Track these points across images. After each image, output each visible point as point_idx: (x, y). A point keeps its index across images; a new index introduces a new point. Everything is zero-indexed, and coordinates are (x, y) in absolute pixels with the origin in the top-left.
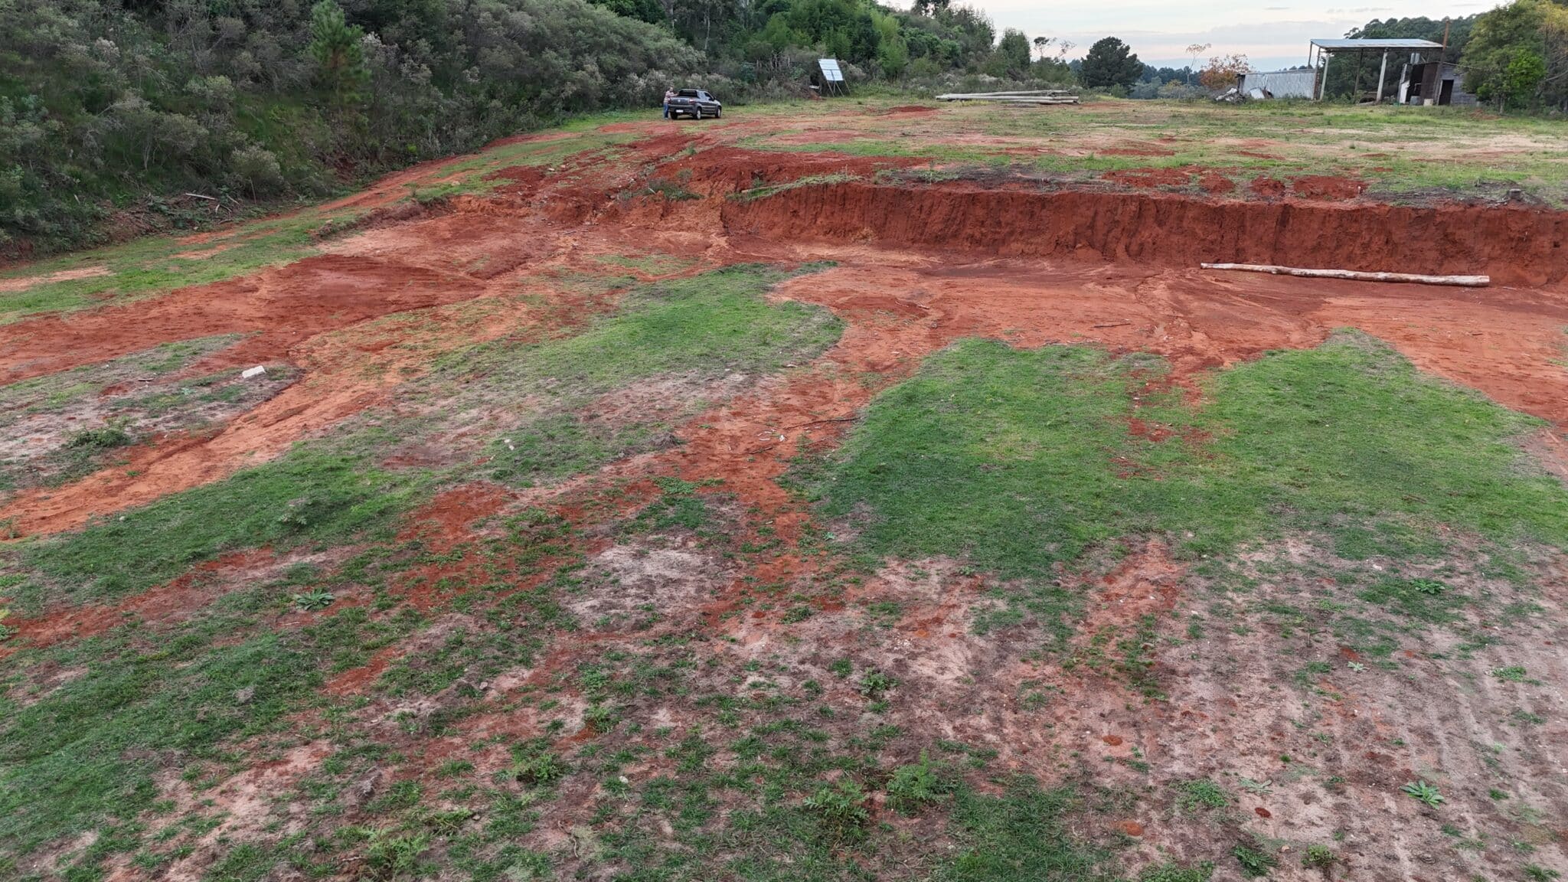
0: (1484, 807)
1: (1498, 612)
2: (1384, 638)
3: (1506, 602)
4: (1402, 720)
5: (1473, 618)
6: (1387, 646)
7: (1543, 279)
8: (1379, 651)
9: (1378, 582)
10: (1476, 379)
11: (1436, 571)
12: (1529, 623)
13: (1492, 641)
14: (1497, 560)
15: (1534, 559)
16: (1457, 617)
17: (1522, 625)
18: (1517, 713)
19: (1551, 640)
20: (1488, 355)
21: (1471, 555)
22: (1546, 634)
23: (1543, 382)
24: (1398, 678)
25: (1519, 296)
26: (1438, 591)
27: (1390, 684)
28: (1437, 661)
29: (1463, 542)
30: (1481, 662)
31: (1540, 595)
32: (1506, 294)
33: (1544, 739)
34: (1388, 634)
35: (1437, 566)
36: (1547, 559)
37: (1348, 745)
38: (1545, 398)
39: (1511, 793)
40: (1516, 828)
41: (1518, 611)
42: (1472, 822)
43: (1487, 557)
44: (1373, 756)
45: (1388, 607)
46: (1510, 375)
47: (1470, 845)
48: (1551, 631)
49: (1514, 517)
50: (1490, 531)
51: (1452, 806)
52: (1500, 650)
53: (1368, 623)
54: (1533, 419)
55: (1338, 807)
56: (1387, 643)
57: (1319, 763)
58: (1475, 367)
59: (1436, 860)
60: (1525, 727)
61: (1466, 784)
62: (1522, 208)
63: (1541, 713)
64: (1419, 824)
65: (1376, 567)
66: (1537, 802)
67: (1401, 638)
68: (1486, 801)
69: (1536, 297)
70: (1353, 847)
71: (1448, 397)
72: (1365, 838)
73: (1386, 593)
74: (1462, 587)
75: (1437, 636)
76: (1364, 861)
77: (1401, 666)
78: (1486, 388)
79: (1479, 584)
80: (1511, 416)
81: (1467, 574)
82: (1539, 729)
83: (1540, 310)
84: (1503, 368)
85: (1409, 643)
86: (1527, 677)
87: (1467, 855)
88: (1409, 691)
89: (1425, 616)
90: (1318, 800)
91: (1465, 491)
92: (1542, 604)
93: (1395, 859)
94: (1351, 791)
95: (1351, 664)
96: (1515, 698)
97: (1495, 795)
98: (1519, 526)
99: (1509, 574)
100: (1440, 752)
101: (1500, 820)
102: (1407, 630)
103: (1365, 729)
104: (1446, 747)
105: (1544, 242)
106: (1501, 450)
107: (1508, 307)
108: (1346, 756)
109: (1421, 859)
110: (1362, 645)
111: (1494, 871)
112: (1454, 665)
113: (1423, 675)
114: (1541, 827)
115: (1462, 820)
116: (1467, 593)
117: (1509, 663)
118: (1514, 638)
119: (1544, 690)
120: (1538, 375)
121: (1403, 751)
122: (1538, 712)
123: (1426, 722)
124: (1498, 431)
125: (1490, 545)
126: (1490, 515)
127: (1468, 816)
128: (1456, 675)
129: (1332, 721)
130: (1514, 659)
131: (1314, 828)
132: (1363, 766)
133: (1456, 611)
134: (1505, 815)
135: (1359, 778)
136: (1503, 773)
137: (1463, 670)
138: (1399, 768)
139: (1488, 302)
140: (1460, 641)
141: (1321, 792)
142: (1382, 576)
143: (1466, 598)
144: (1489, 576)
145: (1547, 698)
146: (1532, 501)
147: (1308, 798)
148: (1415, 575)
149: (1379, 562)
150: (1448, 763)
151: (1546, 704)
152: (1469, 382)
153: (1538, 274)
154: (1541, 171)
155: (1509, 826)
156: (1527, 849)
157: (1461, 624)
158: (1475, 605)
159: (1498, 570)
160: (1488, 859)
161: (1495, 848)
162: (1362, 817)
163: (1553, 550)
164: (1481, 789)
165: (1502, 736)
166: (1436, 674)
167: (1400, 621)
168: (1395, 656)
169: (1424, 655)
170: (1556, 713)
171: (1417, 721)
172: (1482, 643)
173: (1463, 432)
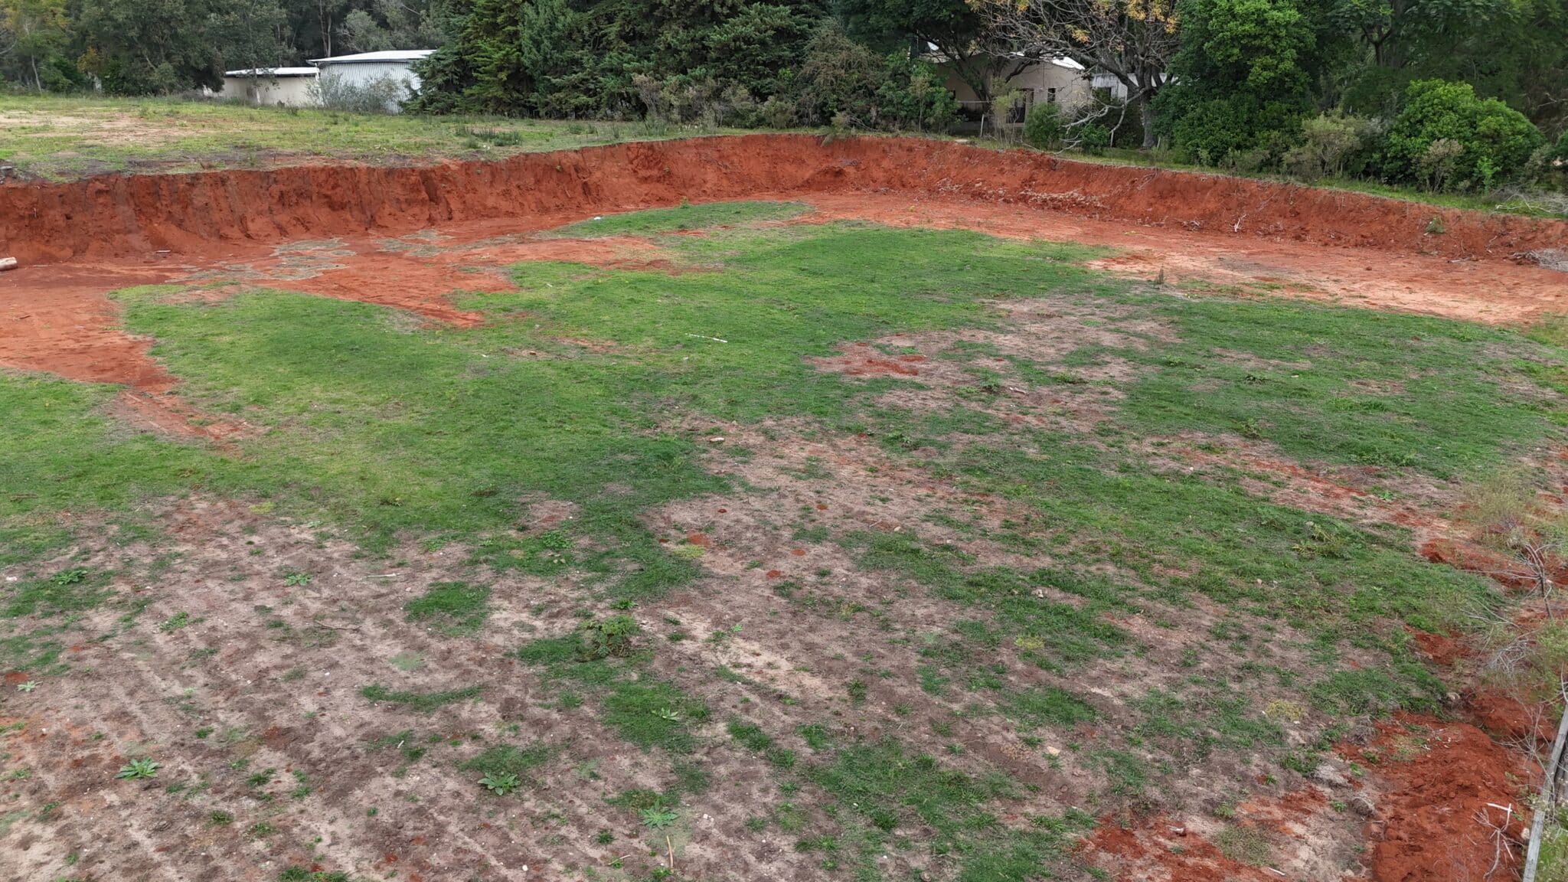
0: (197, 749)
1: (144, 573)
2: (45, 646)
3: (148, 560)
4: (93, 714)
5: (123, 588)
6: (52, 650)
7: (68, 252)
8: (45, 660)
9: (18, 593)
10: (40, 361)
11: (72, 559)
12: (175, 571)
13: (149, 601)
14: (126, 526)
15: (158, 513)
16: (109, 593)
17: (169, 575)
18: (194, 654)
19: (199, 577)
20: (44, 335)
21: (100, 531)
22: (193, 574)
23: (106, 349)
24: (74, 677)
25: (53, 273)
26: (81, 577)
27: (68, 686)
28: (106, 643)
29: (88, 521)
30: (147, 625)
31: (176, 543)
32: (39, 272)
33: (223, 665)
34: (48, 639)
35: (72, 554)
36: (170, 508)
37: (48, 767)
38: (113, 364)
39: (214, 725)
40: (228, 752)
41: (162, 564)
42: (190, 769)
43: (115, 527)
44: (78, 764)
45: (38, 613)
46: (73, 350)
47: (197, 790)
48: (196, 569)
49: (127, 480)
50: (109, 502)
51: (169, 766)
52: (159, 606)
53: (22, 638)
54: (110, 386)
55: (60, 833)
56: (50, 649)
57: (25, 801)
58: (36, 350)
59: (172, 822)
60: (205, 663)
61: (174, 739)
62: (20, 185)
63: (214, 644)
64: (146, 800)
65: (9, 579)
66: (237, 720)
67: (62, 637)
68: (194, 744)
69: (69, 270)
70: (90, 860)
71: (19, 386)
72: (99, 844)
73: (31, 600)
74: (103, 564)
75: (97, 619)
76: (106, 866)
77: (73, 664)
78: (54, 368)
79: (118, 555)
80: (89, 389)
81: (104, 549)
82: (217, 658)
83: (77, 282)
84: (63, 345)
85: (73, 638)
86: (191, 619)
87: (196, 801)
88: (89, 684)
89: (78, 606)
90: (38, 838)
91: (71, 472)
92: (180, 549)
93: (135, 845)
94: (68, 809)
95: (21, 686)
96: (186, 642)
97: (202, 735)
98: (133, 487)
99: (142, 535)
100: (140, 724)
101: (212, 754)
102: (65, 627)
103: (60, 742)
104: (144, 717)
105: (55, 215)
106: (91, 423)
107: (45, 284)
108: (50, 780)
109: (159, 830)
110: (24, 662)
111: (224, 800)
112: (123, 639)
113: (97, 661)
114: (248, 739)
115: (182, 772)
116: (110, 568)
117: (170, 614)
118: (167, 590)
119: (209, 623)
120: (99, 344)
121: (105, 743)
122: (210, 645)
123: (116, 704)
124: (82, 406)
125: (114, 515)
126: (104, 487)
127: (185, 767)
128: (128, 647)
129: (23, 753)
130: (173, 609)
131: (45, 869)
132: (71, 779)
133: (106, 589)
134: (216, 747)
135: (71, 792)
136: (201, 712)
137: (133, 639)
138: (107, 760)
139: (23, 283)
140: (120, 614)
141: (37, 829)
142: (20, 585)
143: (111, 573)
144: (124, 544)
145: (214, 629)
146: (136, 461)
147: (25, 844)
148: (53, 571)
149: (11, 573)
150: (149, 729)
151: (214, 634)
152: (36, 366)
153: (62, 248)
154: (26, 146)
155: (222, 754)
156: (243, 764)
157: (115, 599)
158: (122, 575)
159: (130, 535)
160: (216, 792)
161: (217, 779)
162: (88, 827)
163: (172, 499)
164: (187, 736)
165: (187, 681)
166: (111, 654)
167: (55, 621)
168: (63, 657)
169: (92, 643)
170: (226, 637)
171: (107, 707)
172: (140, 607)
173: (48, 417)
